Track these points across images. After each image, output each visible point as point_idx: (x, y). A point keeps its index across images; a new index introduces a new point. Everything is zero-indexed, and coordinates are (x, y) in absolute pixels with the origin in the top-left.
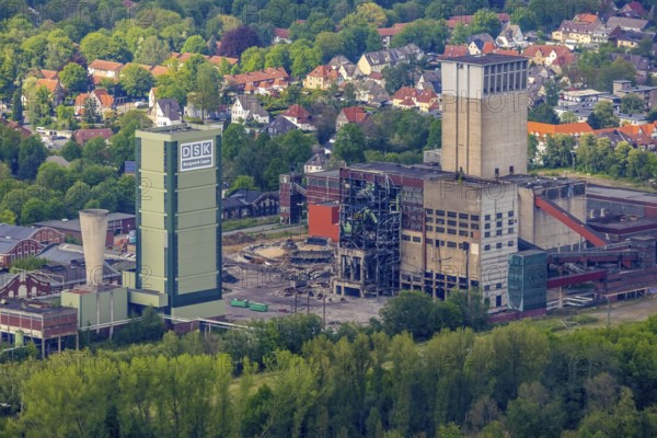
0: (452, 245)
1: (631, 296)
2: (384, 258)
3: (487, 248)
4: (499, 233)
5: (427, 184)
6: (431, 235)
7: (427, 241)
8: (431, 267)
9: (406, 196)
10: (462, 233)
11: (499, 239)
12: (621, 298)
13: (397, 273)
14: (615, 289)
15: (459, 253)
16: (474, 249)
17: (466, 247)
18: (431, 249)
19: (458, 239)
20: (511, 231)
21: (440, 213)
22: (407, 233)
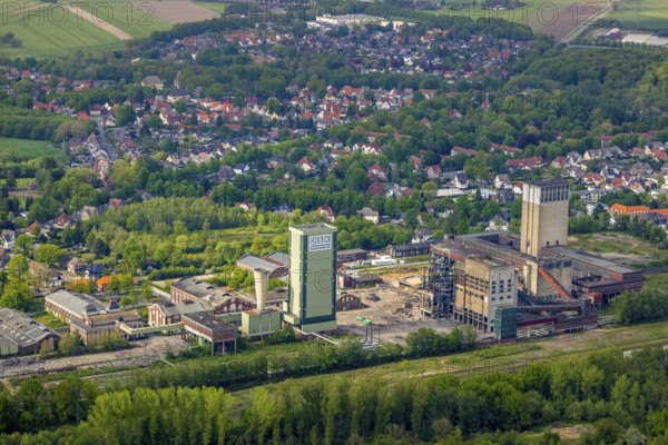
0: (476, 295)
1: (574, 331)
2: (444, 298)
3: (493, 299)
4: (501, 291)
5: (467, 261)
6: (467, 288)
7: (466, 291)
8: (467, 306)
9: (458, 266)
10: (481, 290)
11: (501, 294)
12: (567, 332)
13: (452, 307)
14: (563, 327)
15: (479, 300)
16: (486, 299)
17: (482, 297)
18: (467, 296)
19: (480, 293)
20: (509, 290)
21: (472, 277)
22: (457, 285)
